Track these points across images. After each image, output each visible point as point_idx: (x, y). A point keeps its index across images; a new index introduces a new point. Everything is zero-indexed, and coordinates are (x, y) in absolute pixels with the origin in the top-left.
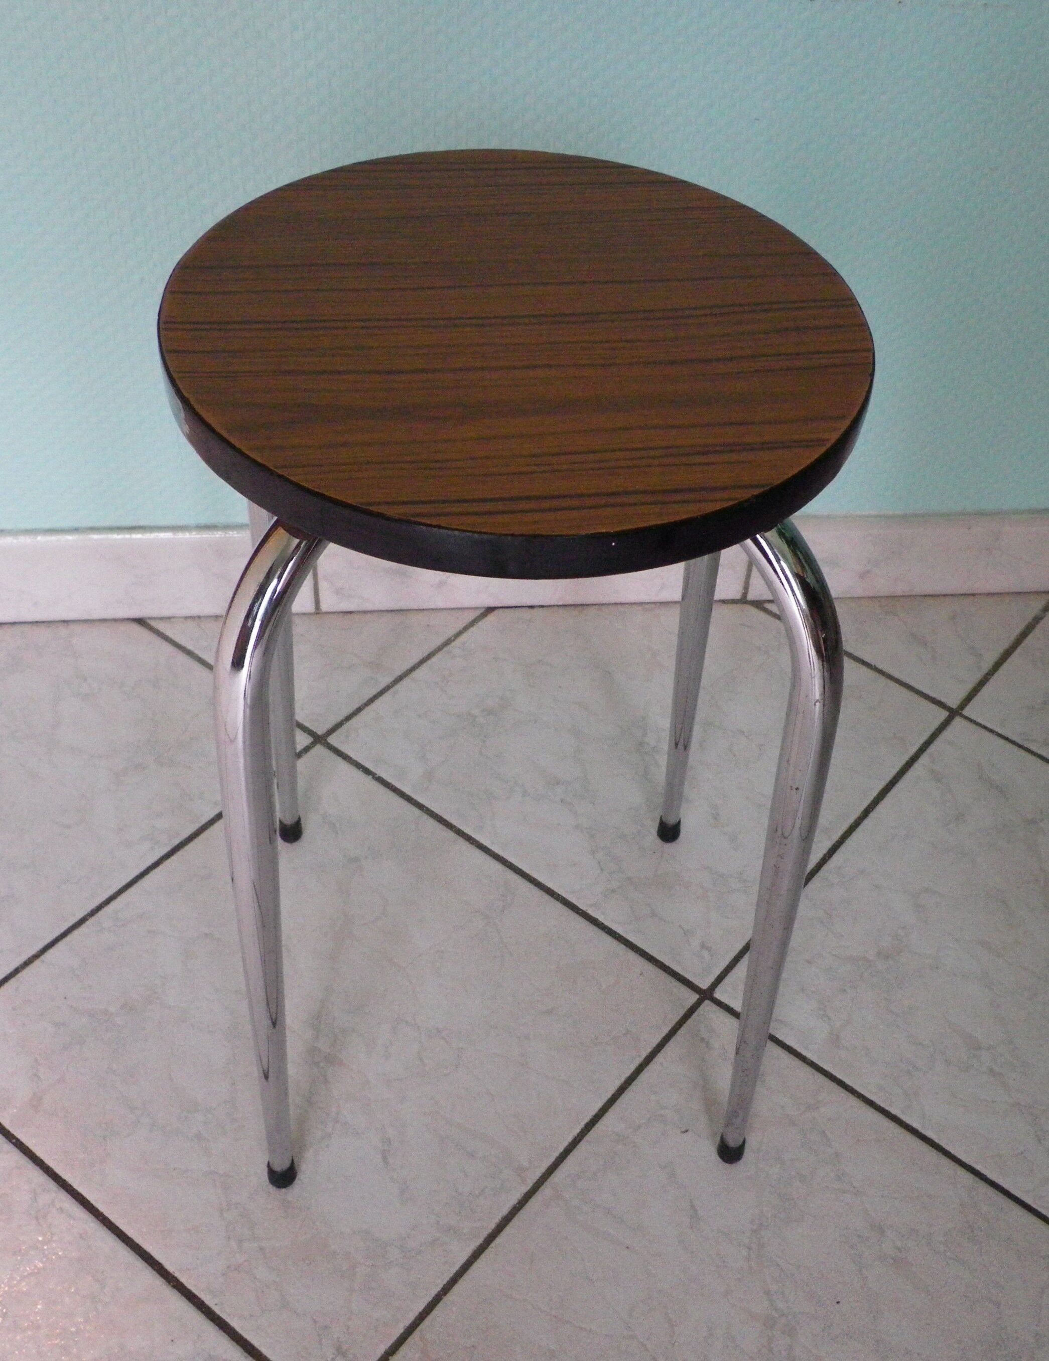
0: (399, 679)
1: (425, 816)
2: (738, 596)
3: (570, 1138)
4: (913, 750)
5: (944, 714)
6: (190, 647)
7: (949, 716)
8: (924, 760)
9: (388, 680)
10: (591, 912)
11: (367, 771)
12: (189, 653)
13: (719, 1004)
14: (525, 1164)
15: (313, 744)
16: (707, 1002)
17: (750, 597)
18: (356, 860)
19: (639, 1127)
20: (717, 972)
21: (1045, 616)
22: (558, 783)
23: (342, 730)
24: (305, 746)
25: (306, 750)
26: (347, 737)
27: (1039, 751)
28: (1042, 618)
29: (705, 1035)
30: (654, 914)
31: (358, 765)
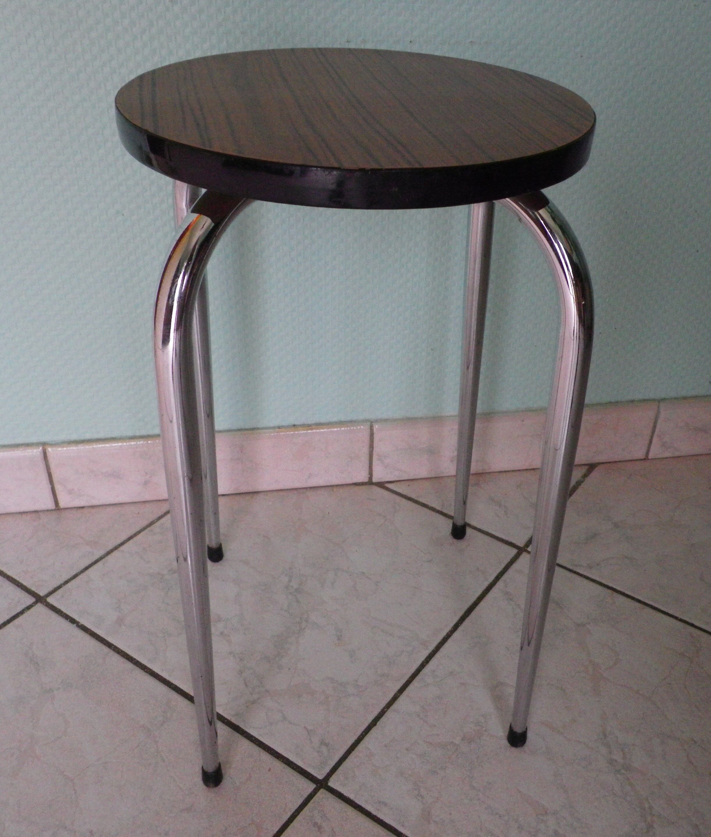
0: (109, 553)
1: (112, 653)
2: (366, 480)
4: (491, 579)
5: (514, 551)
7: (518, 552)
8: (500, 584)
9: (102, 552)
11: (73, 621)
13: (333, 791)
15: (35, 603)
16: (322, 790)
17: (374, 480)
18: (51, 690)
20: (332, 763)
21: (584, 481)
22: (220, 621)
23: (60, 591)
24: (28, 605)
25: (29, 608)
26: (62, 597)
27: (585, 573)
28: (582, 482)
29: (319, 821)
30: (285, 718)
31: (67, 617)
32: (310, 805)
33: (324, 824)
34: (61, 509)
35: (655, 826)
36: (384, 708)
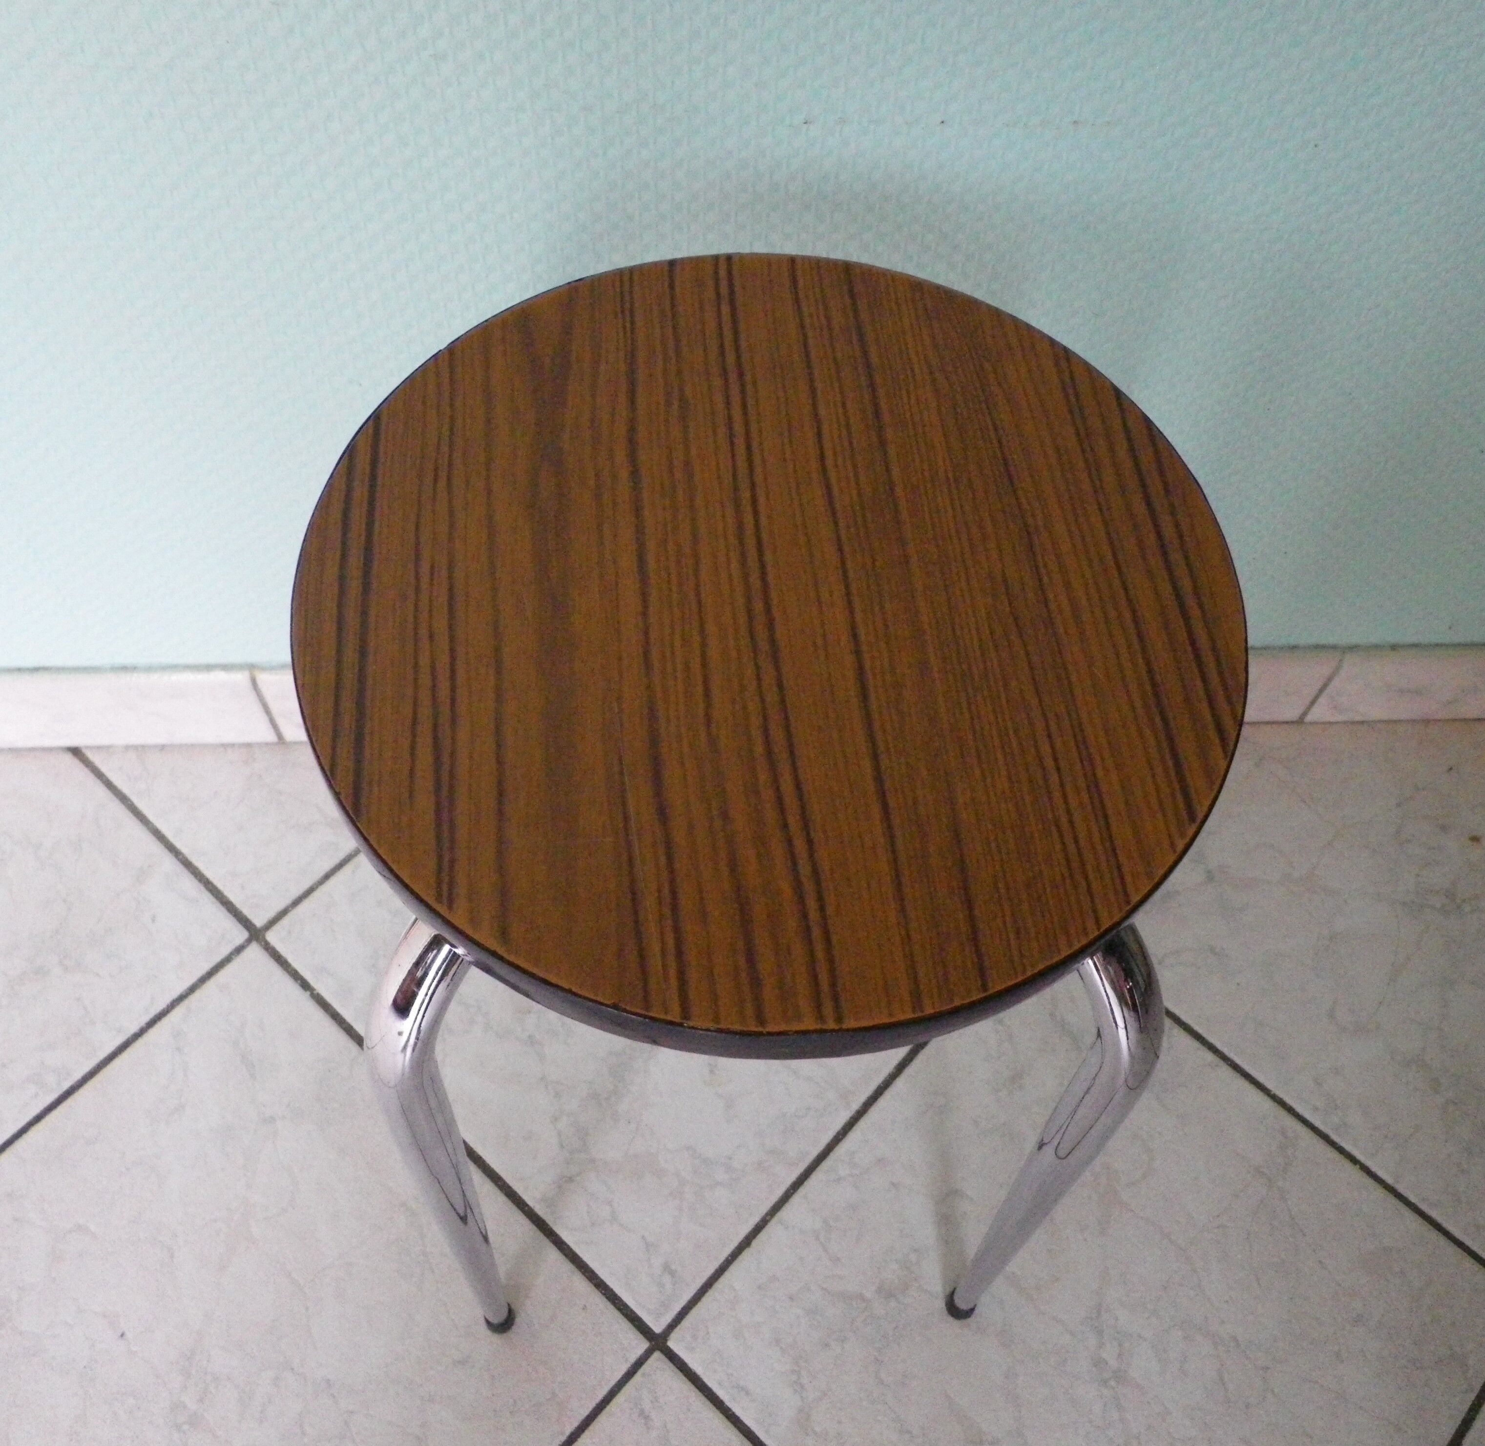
6: (126, 790)
11: (305, 985)
15: (249, 941)
16: (657, 1353)
18: (271, 1120)
20: (677, 1307)
23: (285, 921)
24: (238, 944)
25: (239, 950)
26: (289, 933)
29: (647, 1406)
30: (614, 1216)
31: (295, 975)
32: (638, 1378)
33: (653, 1415)
34: (288, 745)
36: (767, 1214)
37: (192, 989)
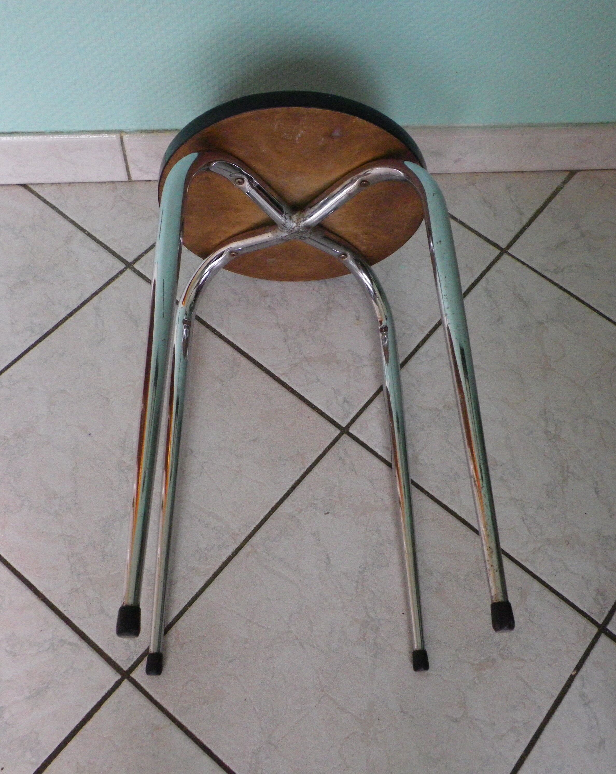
3: (262, 517)
5: (497, 252)
6: (54, 203)
7: (500, 253)
8: (483, 282)
10: (282, 378)
12: (53, 207)
13: (352, 436)
14: (237, 531)
15: (126, 268)
16: (345, 435)
19: (301, 510)
20: (352, 416)
22: (267, 296)
23: (143, 259)
24: (120, 270)
25: (121, 272)
26: (145, 264)
27: (550, 277)
28: (562, 188)
29: (342, 455)
30: (318, 380)
32: (337, 444)
33: (346, 459)
34: (133, 181)
35: (569, 479)
37: (101, 289)
